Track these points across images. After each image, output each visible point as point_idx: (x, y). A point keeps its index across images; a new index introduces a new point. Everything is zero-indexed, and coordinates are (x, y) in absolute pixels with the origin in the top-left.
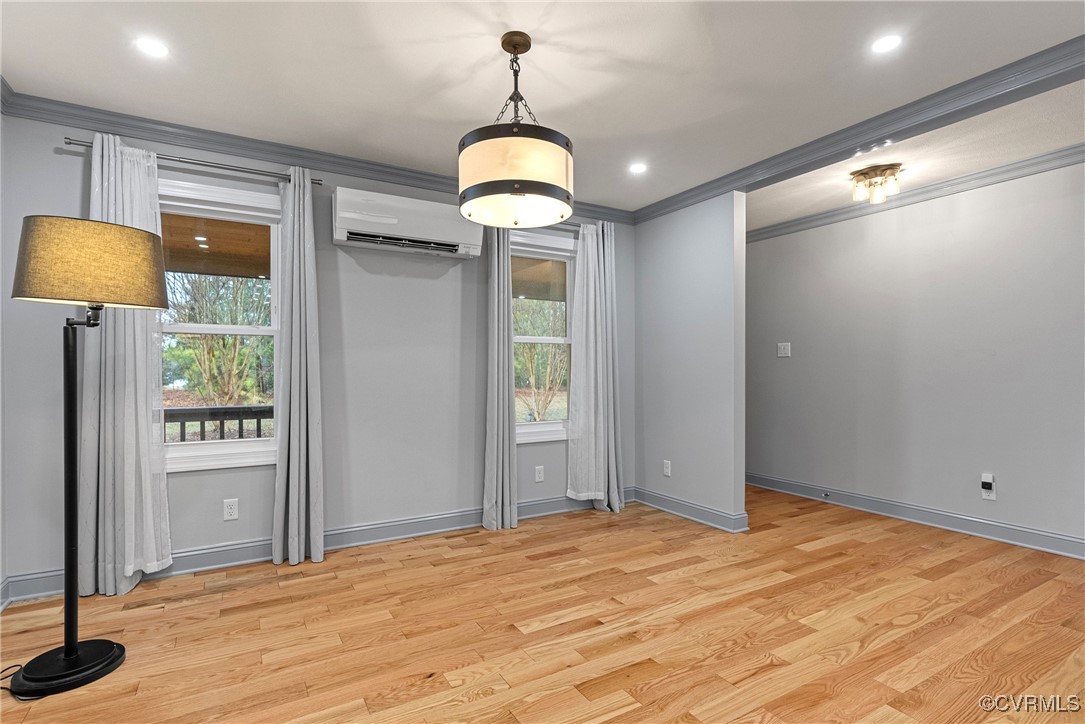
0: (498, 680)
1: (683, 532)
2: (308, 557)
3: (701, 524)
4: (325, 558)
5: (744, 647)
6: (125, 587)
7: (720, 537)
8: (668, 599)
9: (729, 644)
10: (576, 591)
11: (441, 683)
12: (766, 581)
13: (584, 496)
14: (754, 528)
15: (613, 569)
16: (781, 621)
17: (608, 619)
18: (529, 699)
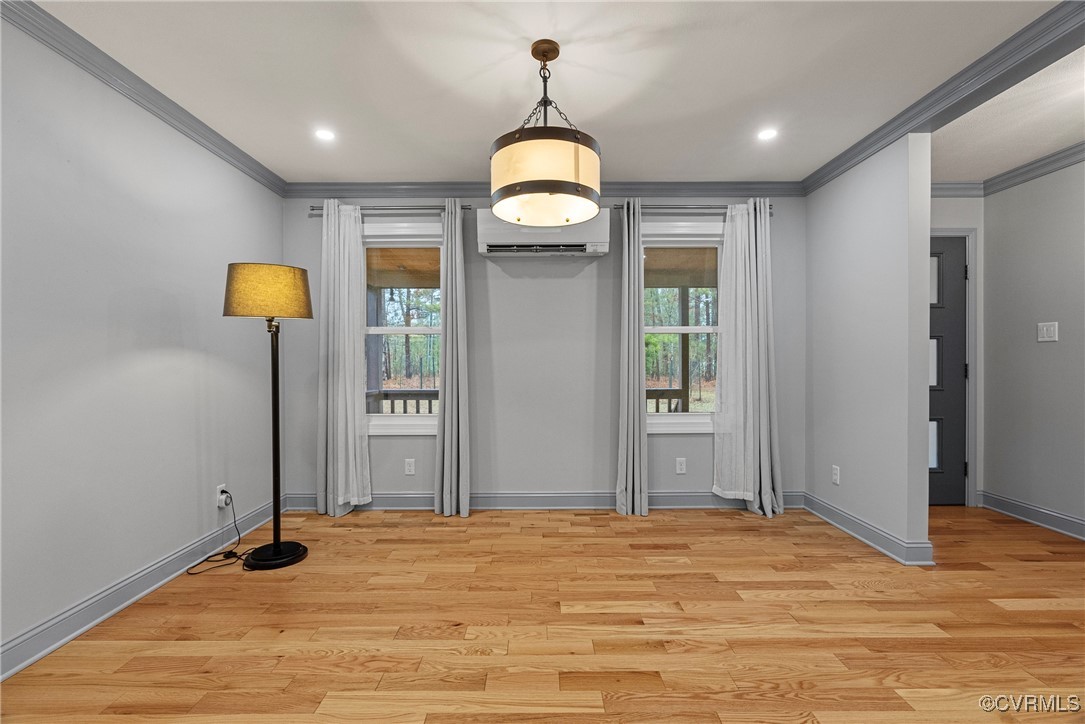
0: (503, 645)
1: (832, 551)
2: (458, 512)
3: (868, 546)
4: (470, 515)
5: (782, 696)
6: (339, 513)
7: (882, 566)
8: (739, 618)
9: (766, 686)
10: (649, 586)
11: (460, 633)
12: (897, 630)
13: (730, 495)
14: (944, 564)
15: (707, 574)
16: (869, 682)
17: (653, 621)
18: (511, 670)
